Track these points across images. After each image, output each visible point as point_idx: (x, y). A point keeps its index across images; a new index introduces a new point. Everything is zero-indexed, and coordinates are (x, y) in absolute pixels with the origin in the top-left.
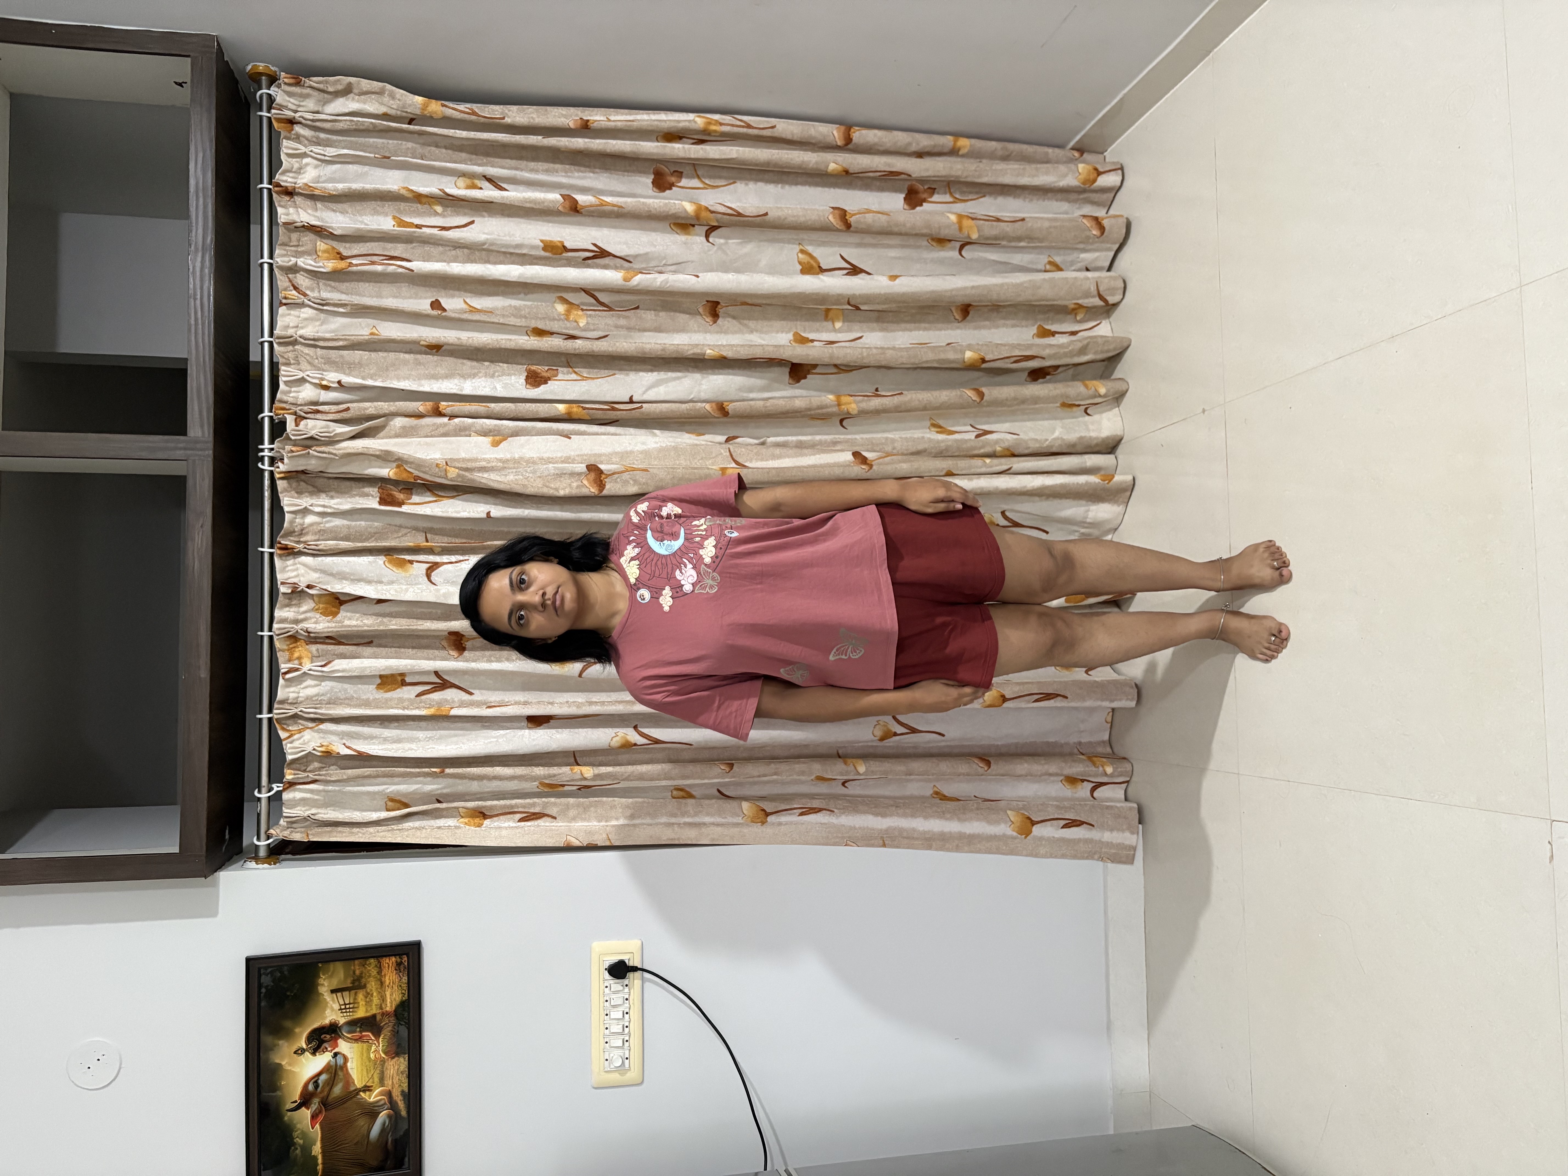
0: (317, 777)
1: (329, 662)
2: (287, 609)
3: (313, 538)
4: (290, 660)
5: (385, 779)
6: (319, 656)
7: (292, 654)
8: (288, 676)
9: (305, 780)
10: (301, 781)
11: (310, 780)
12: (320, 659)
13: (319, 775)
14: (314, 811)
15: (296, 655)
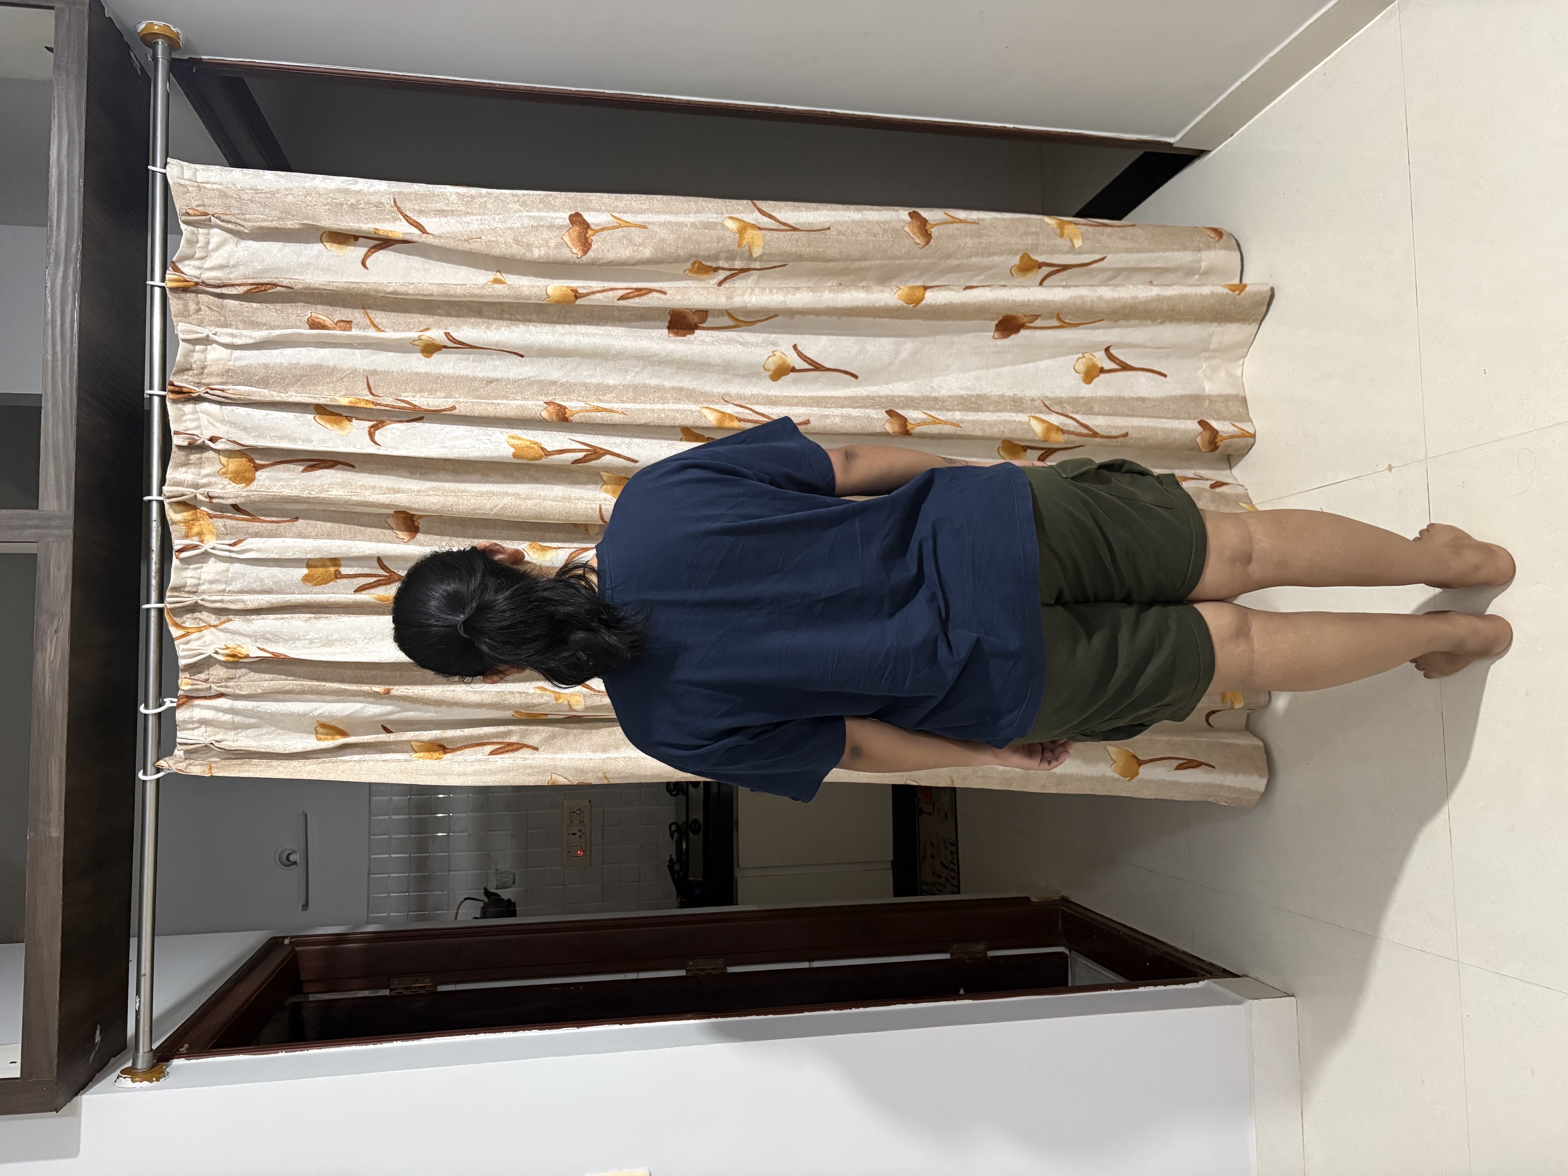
0: (222, 690)
1: (240, 541)
2: (184, 469)
3: (219, 380)
4: (186, 537)
5: (313, 697)
6: (228, 534)
7: (191, 528)
8: (184, 555)
9: (208, 695)
10: (202, 694)
11: (213, 693)
12: (227, 537)
13: (226, 687)
14: (218, 738)
15: (196, 530)
